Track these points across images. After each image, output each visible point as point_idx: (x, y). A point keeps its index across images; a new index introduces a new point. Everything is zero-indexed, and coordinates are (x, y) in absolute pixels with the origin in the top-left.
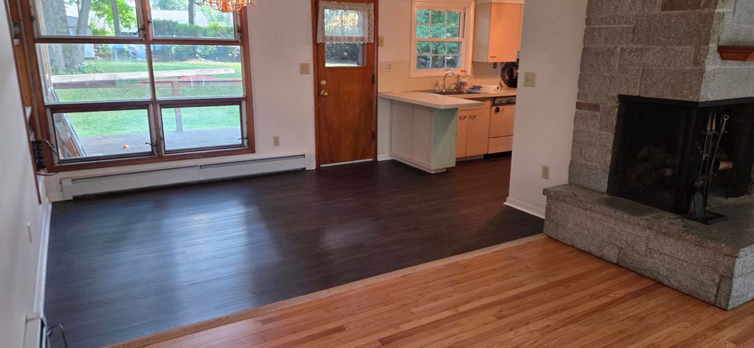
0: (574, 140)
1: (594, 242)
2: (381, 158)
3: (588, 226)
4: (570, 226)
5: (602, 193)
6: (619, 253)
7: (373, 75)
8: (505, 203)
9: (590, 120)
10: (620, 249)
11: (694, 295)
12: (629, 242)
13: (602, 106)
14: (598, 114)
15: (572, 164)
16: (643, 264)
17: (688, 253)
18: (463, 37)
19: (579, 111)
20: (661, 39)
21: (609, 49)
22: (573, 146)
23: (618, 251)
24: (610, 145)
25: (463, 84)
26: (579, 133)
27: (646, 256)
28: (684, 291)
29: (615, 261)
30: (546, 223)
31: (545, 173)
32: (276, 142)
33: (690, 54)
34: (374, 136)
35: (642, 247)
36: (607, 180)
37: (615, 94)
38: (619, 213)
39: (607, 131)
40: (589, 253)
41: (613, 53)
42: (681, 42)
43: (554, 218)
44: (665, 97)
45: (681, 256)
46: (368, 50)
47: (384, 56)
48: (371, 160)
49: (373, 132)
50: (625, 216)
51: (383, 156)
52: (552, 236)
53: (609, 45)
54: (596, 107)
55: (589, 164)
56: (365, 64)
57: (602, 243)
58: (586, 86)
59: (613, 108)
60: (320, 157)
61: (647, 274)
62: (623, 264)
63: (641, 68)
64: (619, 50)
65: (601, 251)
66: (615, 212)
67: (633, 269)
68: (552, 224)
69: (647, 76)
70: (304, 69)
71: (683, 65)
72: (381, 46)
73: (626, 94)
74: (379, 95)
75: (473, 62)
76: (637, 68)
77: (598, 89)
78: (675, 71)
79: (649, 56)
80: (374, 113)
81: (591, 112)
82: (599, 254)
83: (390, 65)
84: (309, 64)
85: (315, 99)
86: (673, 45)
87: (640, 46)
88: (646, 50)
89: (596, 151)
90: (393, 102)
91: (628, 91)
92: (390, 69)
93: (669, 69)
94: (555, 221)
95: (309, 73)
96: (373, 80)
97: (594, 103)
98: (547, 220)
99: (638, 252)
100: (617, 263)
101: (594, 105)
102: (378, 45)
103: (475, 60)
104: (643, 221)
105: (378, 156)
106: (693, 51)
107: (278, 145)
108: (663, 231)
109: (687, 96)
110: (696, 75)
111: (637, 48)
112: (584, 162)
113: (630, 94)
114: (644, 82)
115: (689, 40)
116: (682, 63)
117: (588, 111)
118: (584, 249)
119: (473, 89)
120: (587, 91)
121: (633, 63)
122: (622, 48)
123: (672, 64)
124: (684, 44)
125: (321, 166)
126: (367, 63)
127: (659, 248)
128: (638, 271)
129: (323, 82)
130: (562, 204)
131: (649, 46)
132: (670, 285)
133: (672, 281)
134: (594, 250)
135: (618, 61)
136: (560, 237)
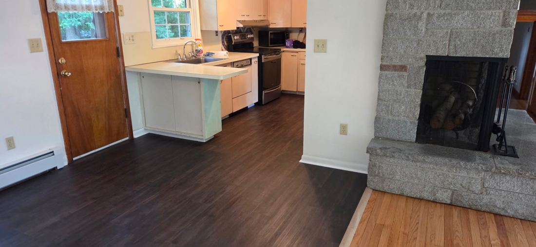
0: (379, 99)
1: (426, 188)
2: (137, 134)
3: (418, 176)
4: (398, 177)
5: (411, 142)
6: (452, 194)
7: (117, 48)
8: (301, 161)
9: (396, 80)
10: (453, 192)
11: (529, 219)
12: (464, 185)
13: (408, 66)
14: (406, 74)
15: (377, 120)
16: (479, 201)
17: (524, 186)
18: (190, 7)
19: (383, 72)
20: (471, 4)
21: (415, 15)
22: (378, 105)
23: (450, 194)
24: (418, 101)
25: (199, 52)
26: (384, 92)
27: (482, 193)
28: (520, 217)
29: (449, 202)
30: (369, 178)
31: (344, 129)
32: (11, 144)
33: (499, 17)
34: (127, 113)
35: (477, 187)
36: (416, 131)
37: (423, 55)
38: (454, 162)
39: (416, 88)
40: (420, 199)
41: (420, 17)
42: (491, 6)
43: (379, 173)
44: (475, 56)
45: (517, 189)
46: (108, 20)
47: (126, 26)
48: (127, 138)
49: (126, 109)
50: (462, 163)
51: (138, 132)
52: (378, 188)
53: (415, 10)
54: (403, 68)
55: (397, 118)
56: (107, 36)
57: (434, 189)
58: (391, 49)
59: (420, 68)
60: (71, 149)
61: (483, 209)
62: (459, 204)
63: (449, 31)
64: (425, 15)
65: (435, 195)
66: (451, 161)
67: (468, 207)
68: (377, 177)
69: (456, 38)
70: (34, 46)
71: (492, 27)
72: (122, 15)
73: (435, 54)
74: (126, 69)
75: (201, 31)
76: (445, 31)
77: (405, 52)
78: (485, 33)
79: (458, 20)
80: (123, 89)
81: (397, 72)
82: (431, 198)
83: (133, 36)
84: (40, 39)
85: (55, 82)
86: (482, 9)
87: (448, 11)
88: (455, 14)
89: (403, 107)
90: (141, 75)
91: (437, 52)
92: (133, 40)
93: (478, 31)
94: (381, 175)
95: (42, 51)
96: (119, 53)
97: (401, 64)
98: (371, 175)
99: (473, 192)
100: (451, 203)
101: (401, 66)
102: (117, 15)
103: (204, 29)
104: (481, 165)
105: (134, 133)
106: (502, 14)
107: (14, 148)
108: (503, 171)
109: (497, 54)
110: (505, 35)
111: (444, 13)
112: (391, 117)
113: (438, 55)
114: (453, 43)
115: (499, 5)
116: (492, 25)
117: (393, 72)
118: (415, 196)
119: (208, 55)
120: (391, 54)
121: (441, 27)
122: (429, 14)
123: (481, 26)
124: (494, 9)
125: (74, 159)
126: (109, 34)
127: (495, 185)
128: (474, 207)
129: (62, 61)
130: (388, 160)
131: (458, 11)
132: (507, 214)
133: (509, 211)
134: (425, 195)
135: (424, 25)
136: (386, 189)
